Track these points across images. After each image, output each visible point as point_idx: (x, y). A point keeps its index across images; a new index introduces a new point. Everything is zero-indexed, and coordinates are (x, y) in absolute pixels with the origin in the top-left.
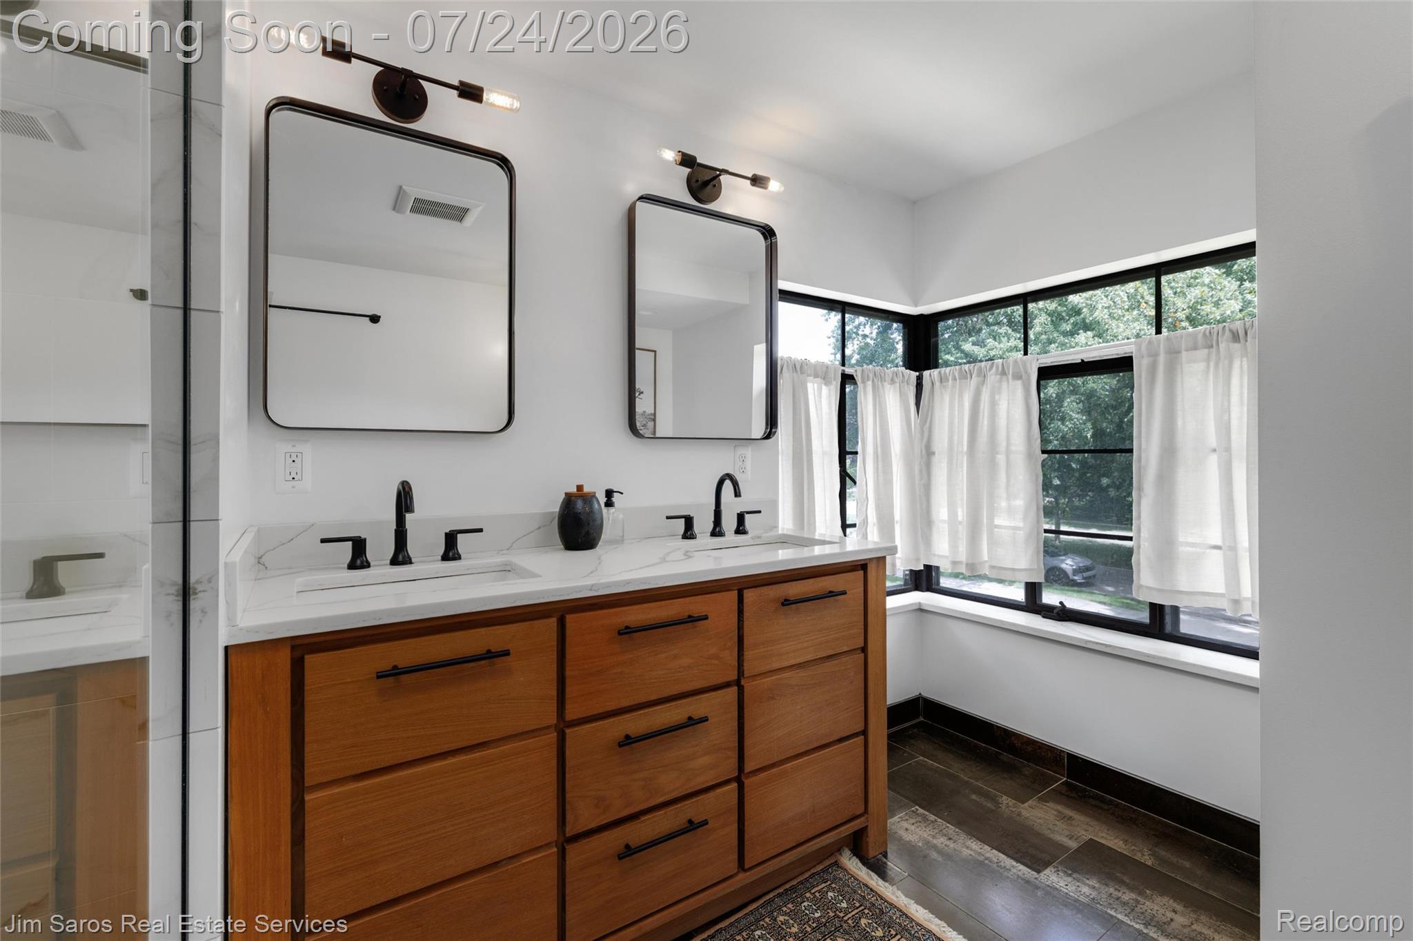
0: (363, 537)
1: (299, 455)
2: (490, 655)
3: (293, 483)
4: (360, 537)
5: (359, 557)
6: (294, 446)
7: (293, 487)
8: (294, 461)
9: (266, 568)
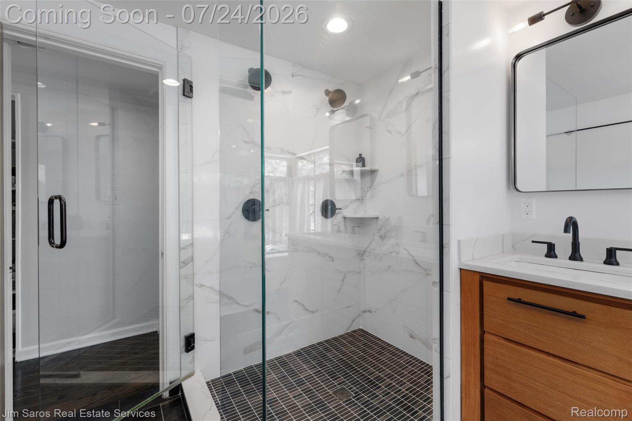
0: (553, 243)
1: (530, 204)
2: (574, 314)
3: (527, 216)
4: (552, 243)
5: (551, 252)
6: (528, 200)
7: (528, 217)
8: (528, 206)
9: (516, 250)
